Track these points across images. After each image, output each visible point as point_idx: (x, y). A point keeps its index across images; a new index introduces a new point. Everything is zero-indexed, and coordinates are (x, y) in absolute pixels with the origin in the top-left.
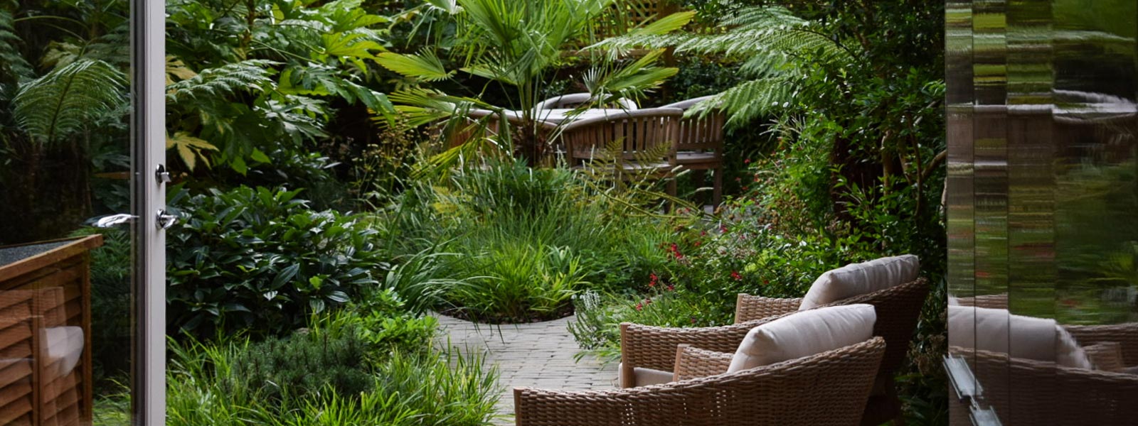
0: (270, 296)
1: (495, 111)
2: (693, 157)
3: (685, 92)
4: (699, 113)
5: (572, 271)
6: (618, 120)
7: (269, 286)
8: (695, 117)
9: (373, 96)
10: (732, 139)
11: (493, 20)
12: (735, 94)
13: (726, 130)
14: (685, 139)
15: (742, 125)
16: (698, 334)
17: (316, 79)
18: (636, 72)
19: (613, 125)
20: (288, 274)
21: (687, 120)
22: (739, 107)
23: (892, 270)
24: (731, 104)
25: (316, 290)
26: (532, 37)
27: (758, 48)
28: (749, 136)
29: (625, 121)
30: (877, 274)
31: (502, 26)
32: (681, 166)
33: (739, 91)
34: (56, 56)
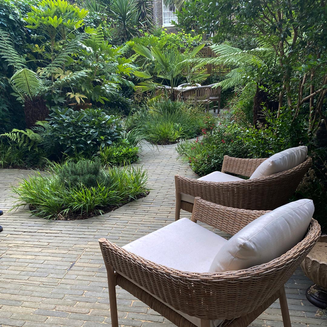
0: (89, 142)
1: (163, 86)
2: (214, 98)
3: (213, 82)
4: (216, 87)
5: (180, 130)
6: (196, 89)
7: (89, 139)
8: (214, 88)
9: (129, 83)
10: (223, 94)
11: (162, 61)
13: (221, 91)
14: (212, 94)
15: (225, 90)
17: (112, 77)
18: (199, 75)
19: (195, 90)
20: (95, 135)
21: (212, 89)
22: (225, 85)
23: (297, 154)
24: (223, 84)
25: (102, 140)
26: (172, 66)
27: (234, 61)
28: (227, 93)
29: (197, 89)
30: (291, 158)
31: (165, 63)
32: (210, 101)
33: (225, 81)
34: (40, 72)
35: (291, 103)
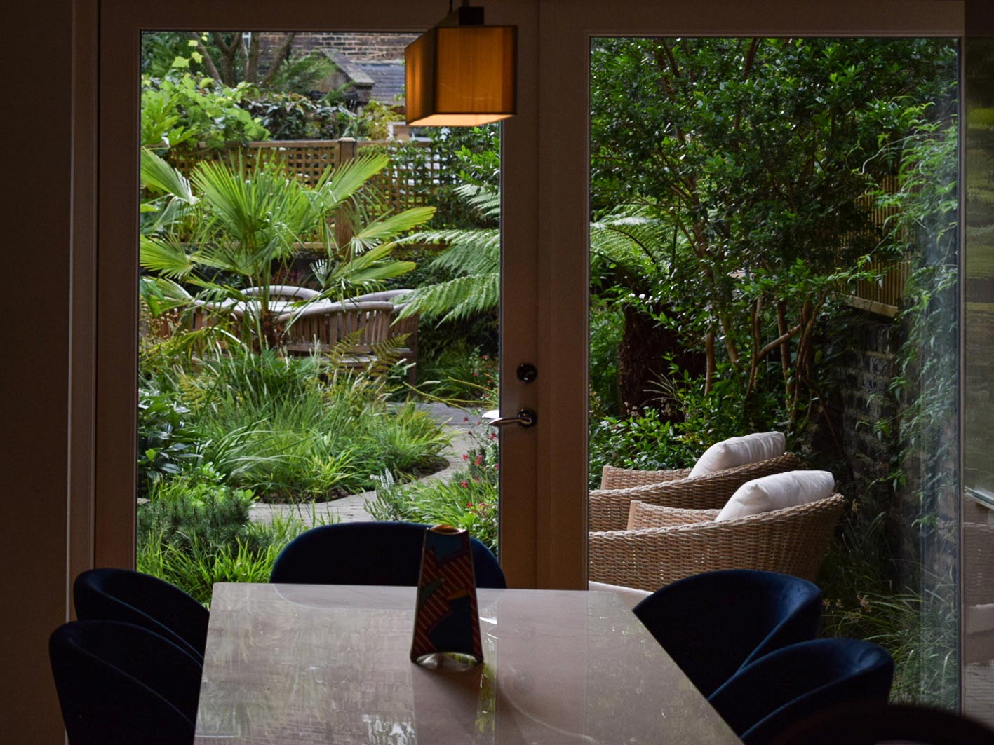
11: (238, 212)
12: (442, 292)
16: (601, 495)
18: (369, 265)
23: (766, 443)
25: (150, 462)
30: (756, 447)
31: (248, 218)
32: (405, 360)
35: (737, 357)
